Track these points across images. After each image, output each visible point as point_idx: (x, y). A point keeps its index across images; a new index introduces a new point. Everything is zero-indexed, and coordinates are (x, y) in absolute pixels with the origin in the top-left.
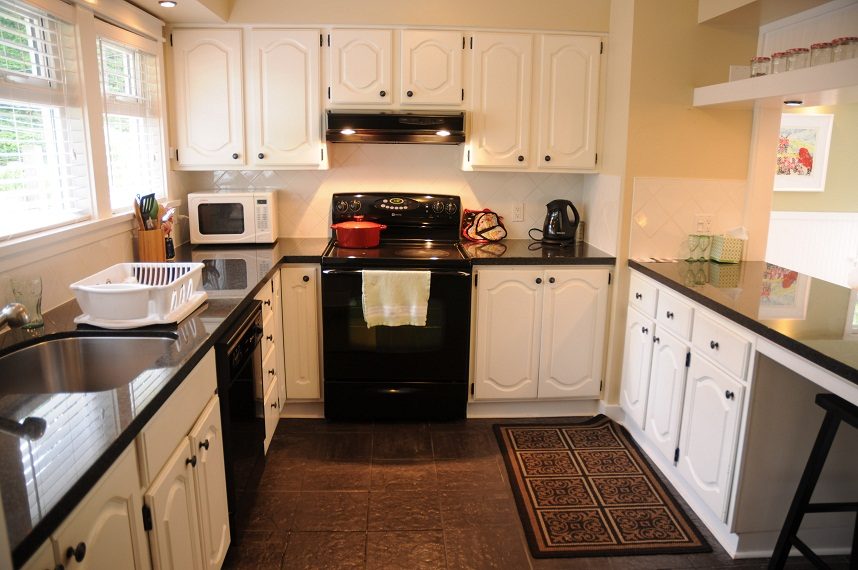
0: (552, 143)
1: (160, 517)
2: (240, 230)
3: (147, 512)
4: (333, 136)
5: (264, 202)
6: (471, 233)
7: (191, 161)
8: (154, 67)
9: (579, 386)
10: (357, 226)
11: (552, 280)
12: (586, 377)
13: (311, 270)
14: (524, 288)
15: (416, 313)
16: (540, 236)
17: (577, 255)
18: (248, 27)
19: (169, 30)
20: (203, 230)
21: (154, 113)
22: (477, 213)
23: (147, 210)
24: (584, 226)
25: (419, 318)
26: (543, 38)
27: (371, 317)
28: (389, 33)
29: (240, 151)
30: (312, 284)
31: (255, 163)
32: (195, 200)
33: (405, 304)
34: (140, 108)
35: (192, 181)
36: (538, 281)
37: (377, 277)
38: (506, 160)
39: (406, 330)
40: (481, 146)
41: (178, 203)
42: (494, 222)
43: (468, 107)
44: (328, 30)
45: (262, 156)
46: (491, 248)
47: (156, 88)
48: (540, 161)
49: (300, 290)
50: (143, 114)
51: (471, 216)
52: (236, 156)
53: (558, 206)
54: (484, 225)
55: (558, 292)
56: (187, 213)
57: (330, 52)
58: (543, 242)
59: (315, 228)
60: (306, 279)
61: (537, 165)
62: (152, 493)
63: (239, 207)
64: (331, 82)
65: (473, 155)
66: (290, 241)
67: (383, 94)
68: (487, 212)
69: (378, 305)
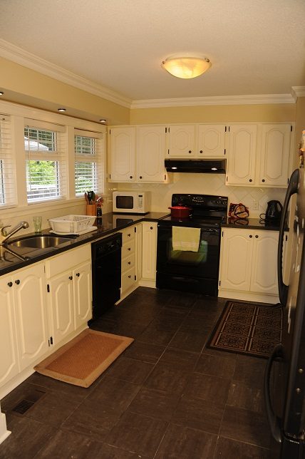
2: (131, 207)
4: (169, 170)
5: (141, 196)
6: (232, 214)
7: (115, 179)
8: (102, 143)
10: (179, 208)
11: (257, 237)
13: (154, 225)
15: (194, 246)
16: (264, 217)
18: (137, 126)
19: (109, 128)
20: (118, 206)
22: (236, 205)
23: (91, 197)
25: (195, 248)
27: (175, 246)
28: (193, 127)
29: (133, 175)
30: (154, 231)
31: (138, 180)
32: (115, 194)
36: (251, 236)
37: (179, 230)
38: (244, 181)
39: (189, 253)
40: (233, 175)
41: (109, 195)
42: (243, 210)
43: (228, 157)
44: (169, 126)
45: (141, 178)
46: (241, 222)
47: (102, 151)
48: (260, 182)
49: (149, 233)
50: (96, 161)
51: (233, 206)
52: (131, 177)
53: (273, 204)
54: (238, 211)
55: (259, 242)
56: (112, 199)
57: (170, 134)
58: (265, 220)
59: (163, 207)
60: (152, 228)
63: (131, 198)
64: (169, 147)
65: (229, 178)
67: (190, 152)
68: (240, 205)
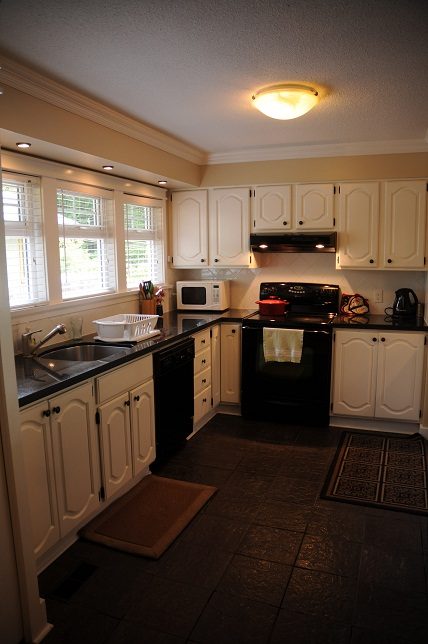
0: (393, 251)
1: (105, 421)
2: (204, 303)
3: (98, 416)
4: (255, 249)
5: (217, 287)
6: (346, 309)
7: (181, 263)
8: (161, 214)
9: (404, 412)
10: (271, 302)
11: (383, 340)
12: (409, 407)
13: (236, 326)
14: (365, 344)
15: (295, 355)
16: (390, 312)
17: (418, 325)
18: (210, 188)
19: (170, 193)
20: (185, 302)
21: (160, 238)
22: (351, 296)
23: (147, 290)
24: (423, 306)
25: (296, 358)
26: (386, 184)
27: (268, 355)
28: (289, 188)
29: (205, 257)
30: (237, 335)
31: (213, 265)
32: (181, 285)
33: (288, 349)
34: (151, 235)
35: (184, 274)
36: (375, 340)
37: (272, 332)
38: (362, 262)
39: (288, 364)
40: (346, 254)
41: (172, 286)
42: (362, 301)
43: (339, 229)
44: (254, 187)
45: (216, 261)
46: (358, 319)
47: (161, 224)
48: (385, 263)
49: (230, 338)
50: (153, 239)
51: (347, 298)
52: (203, 261)
53: (403, 293)
54: (355, 304)
55: (388, 348)
56: (176, 292)
57: (255, 199)
58: (392, 317)
59: (250, 303)
60: (234, 331)
61: (384, 266)
62: (101, 408)
63: (203, 290)
64: (255, 217)
65: (341, 259)
66: (237, 310)
67: (285, 223)
68: (357, 296)
69: (272, 349)
